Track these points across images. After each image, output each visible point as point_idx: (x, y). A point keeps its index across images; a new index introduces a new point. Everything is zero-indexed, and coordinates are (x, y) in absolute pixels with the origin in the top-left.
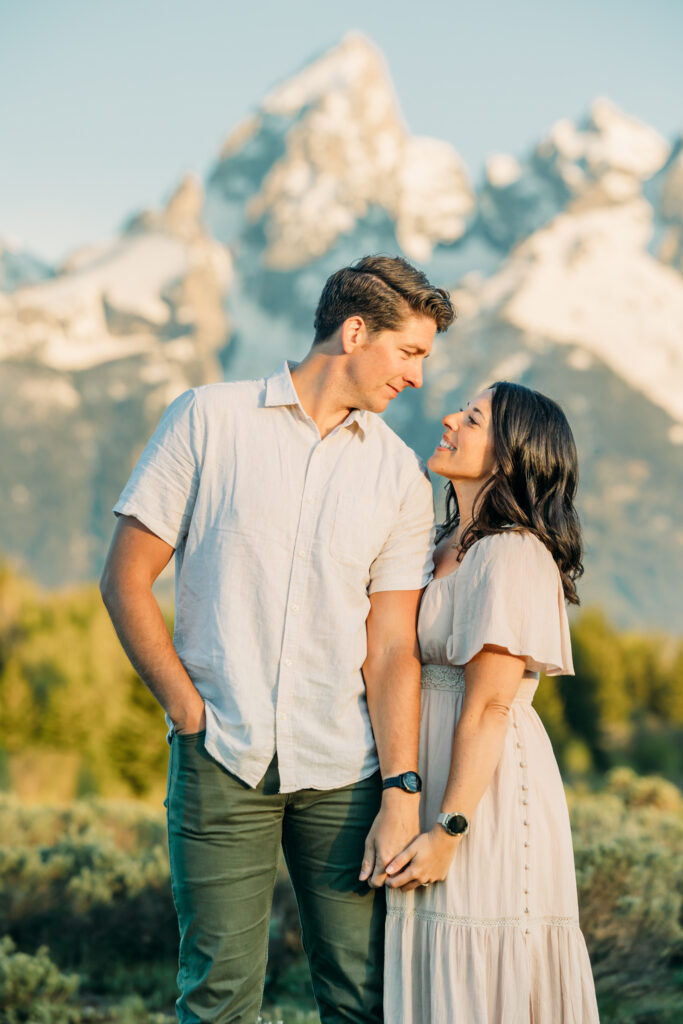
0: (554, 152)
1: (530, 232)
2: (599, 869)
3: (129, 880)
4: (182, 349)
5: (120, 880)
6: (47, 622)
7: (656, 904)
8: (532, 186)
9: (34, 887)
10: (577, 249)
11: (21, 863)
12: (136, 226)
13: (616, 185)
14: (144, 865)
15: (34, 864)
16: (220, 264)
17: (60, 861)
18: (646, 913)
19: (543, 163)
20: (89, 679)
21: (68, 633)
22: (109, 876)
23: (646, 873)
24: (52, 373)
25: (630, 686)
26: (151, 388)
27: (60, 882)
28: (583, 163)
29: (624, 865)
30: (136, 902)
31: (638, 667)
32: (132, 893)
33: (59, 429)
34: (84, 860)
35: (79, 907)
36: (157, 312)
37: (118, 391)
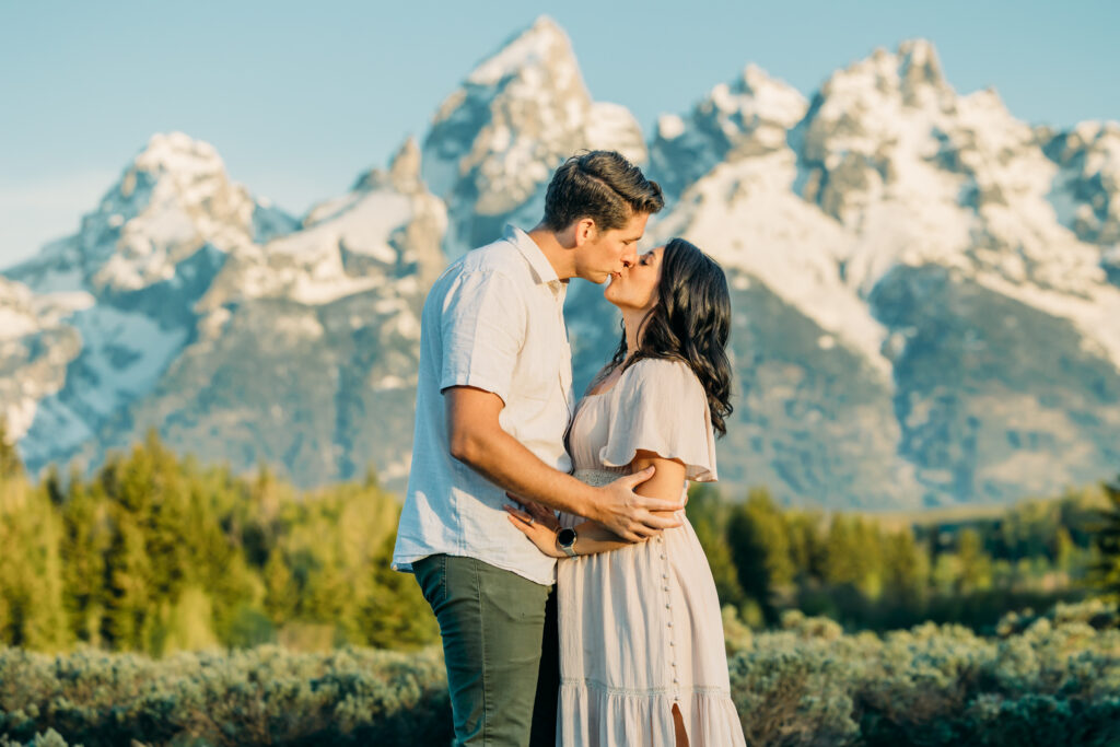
0: (715, 110)
1: (696, 178)
2: (783, 674)
3: (386, 703)
4: (408, 285)
5: (379, 702)
6: (304, 516)
7: (832, 701)
8: (696, 139)
9: (306, 713)
10: (736, 190)
11: (295, 691)
12: (365, 183)
13: (767, 136)
14: (399, 689)
15: (305, 692)
16: (438, 213)
17: (328, 689)
18: (825, 710)
19: (705, 120)
20: (340, 563)
21: (322, 525)
22: (370, 700)
23: (822, 679)
24: (302, 308)
25: (793, 553)
26: (384, 318)
27: (327, 708)
28: (738, 117)
29: (804, 670)
30: (394, 720)
31: (799, 537)
32: (389, 714)
33: (308, 356)
34: (347, 686)
35: (346, 727)
36: (387, 255)
37: (356, 323)
